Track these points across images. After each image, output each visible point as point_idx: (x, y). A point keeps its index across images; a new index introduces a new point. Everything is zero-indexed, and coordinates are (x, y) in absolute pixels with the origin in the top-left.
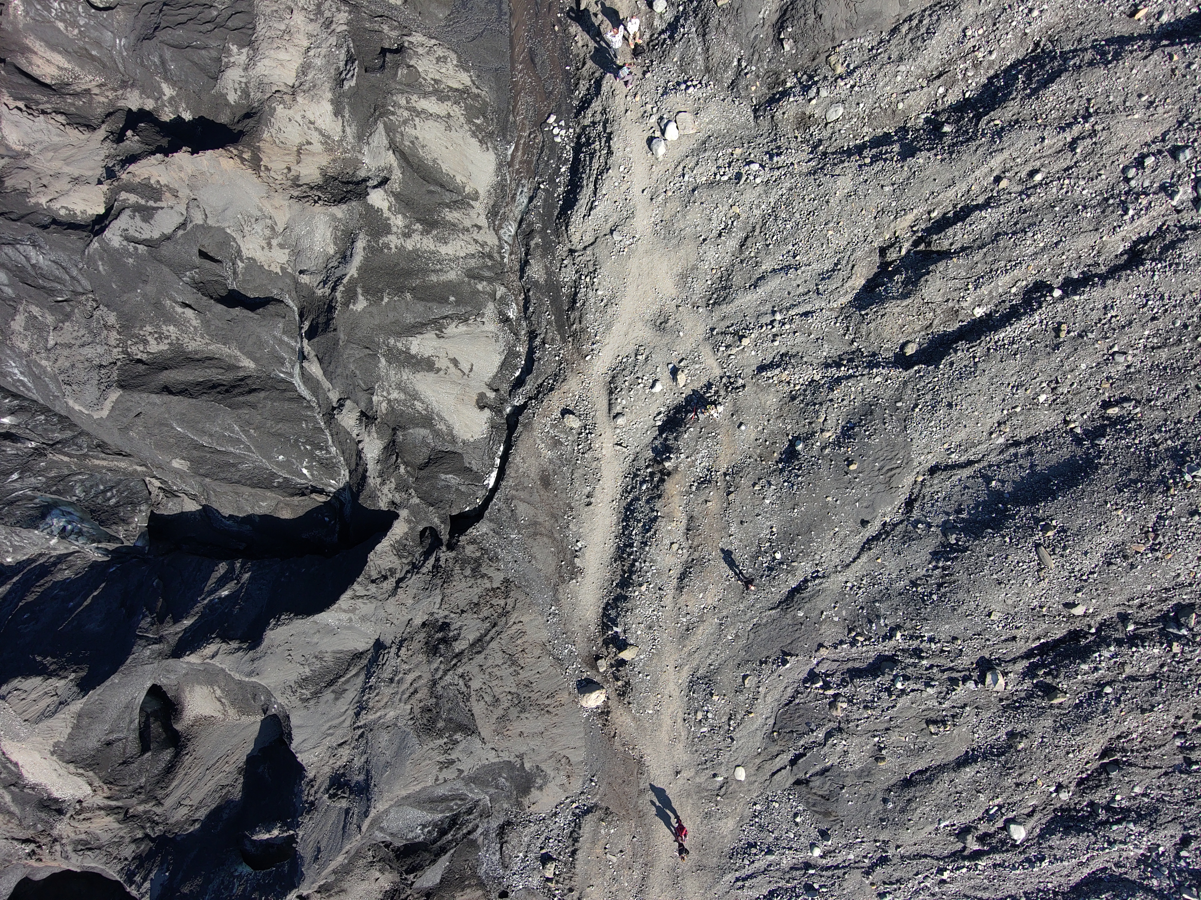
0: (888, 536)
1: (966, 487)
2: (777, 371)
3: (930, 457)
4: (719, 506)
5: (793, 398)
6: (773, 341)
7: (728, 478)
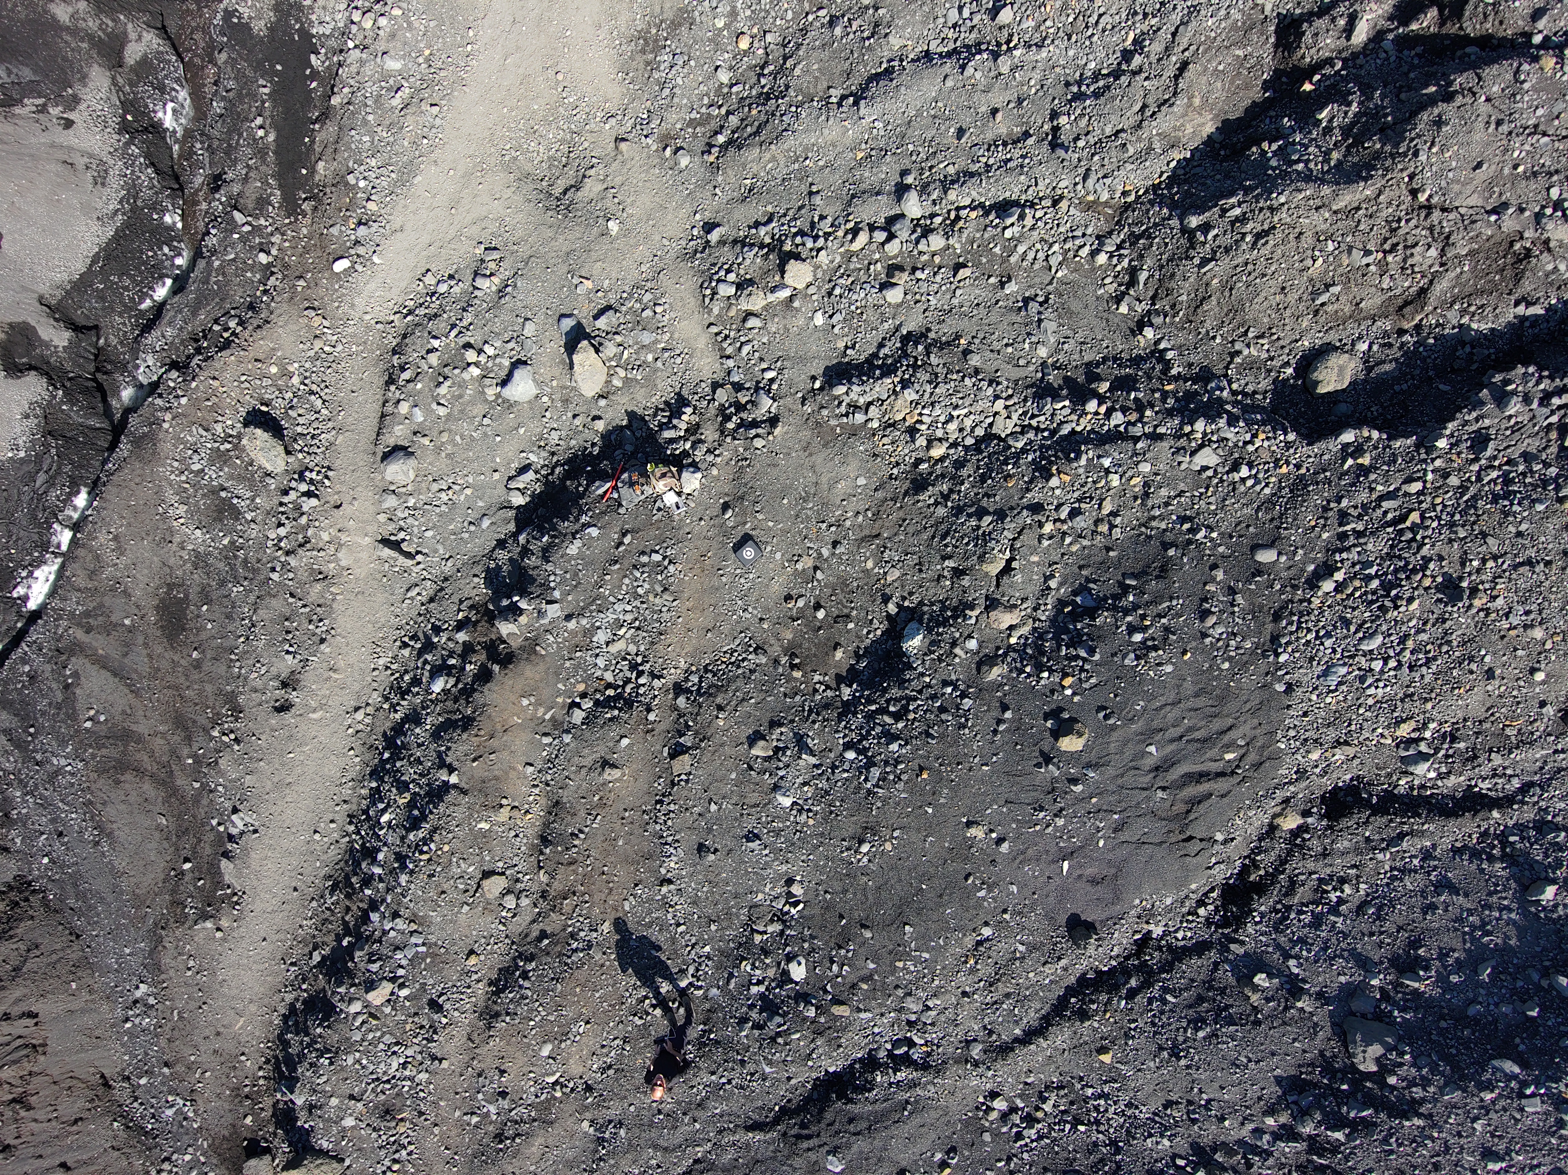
0: (1146, 984)
1: (1444, 885)
2: (882, 387)
3: (1339, 755)
4: (642, 785)
5: (919, 484)
6: (885, 286)
7: (681, 701)
